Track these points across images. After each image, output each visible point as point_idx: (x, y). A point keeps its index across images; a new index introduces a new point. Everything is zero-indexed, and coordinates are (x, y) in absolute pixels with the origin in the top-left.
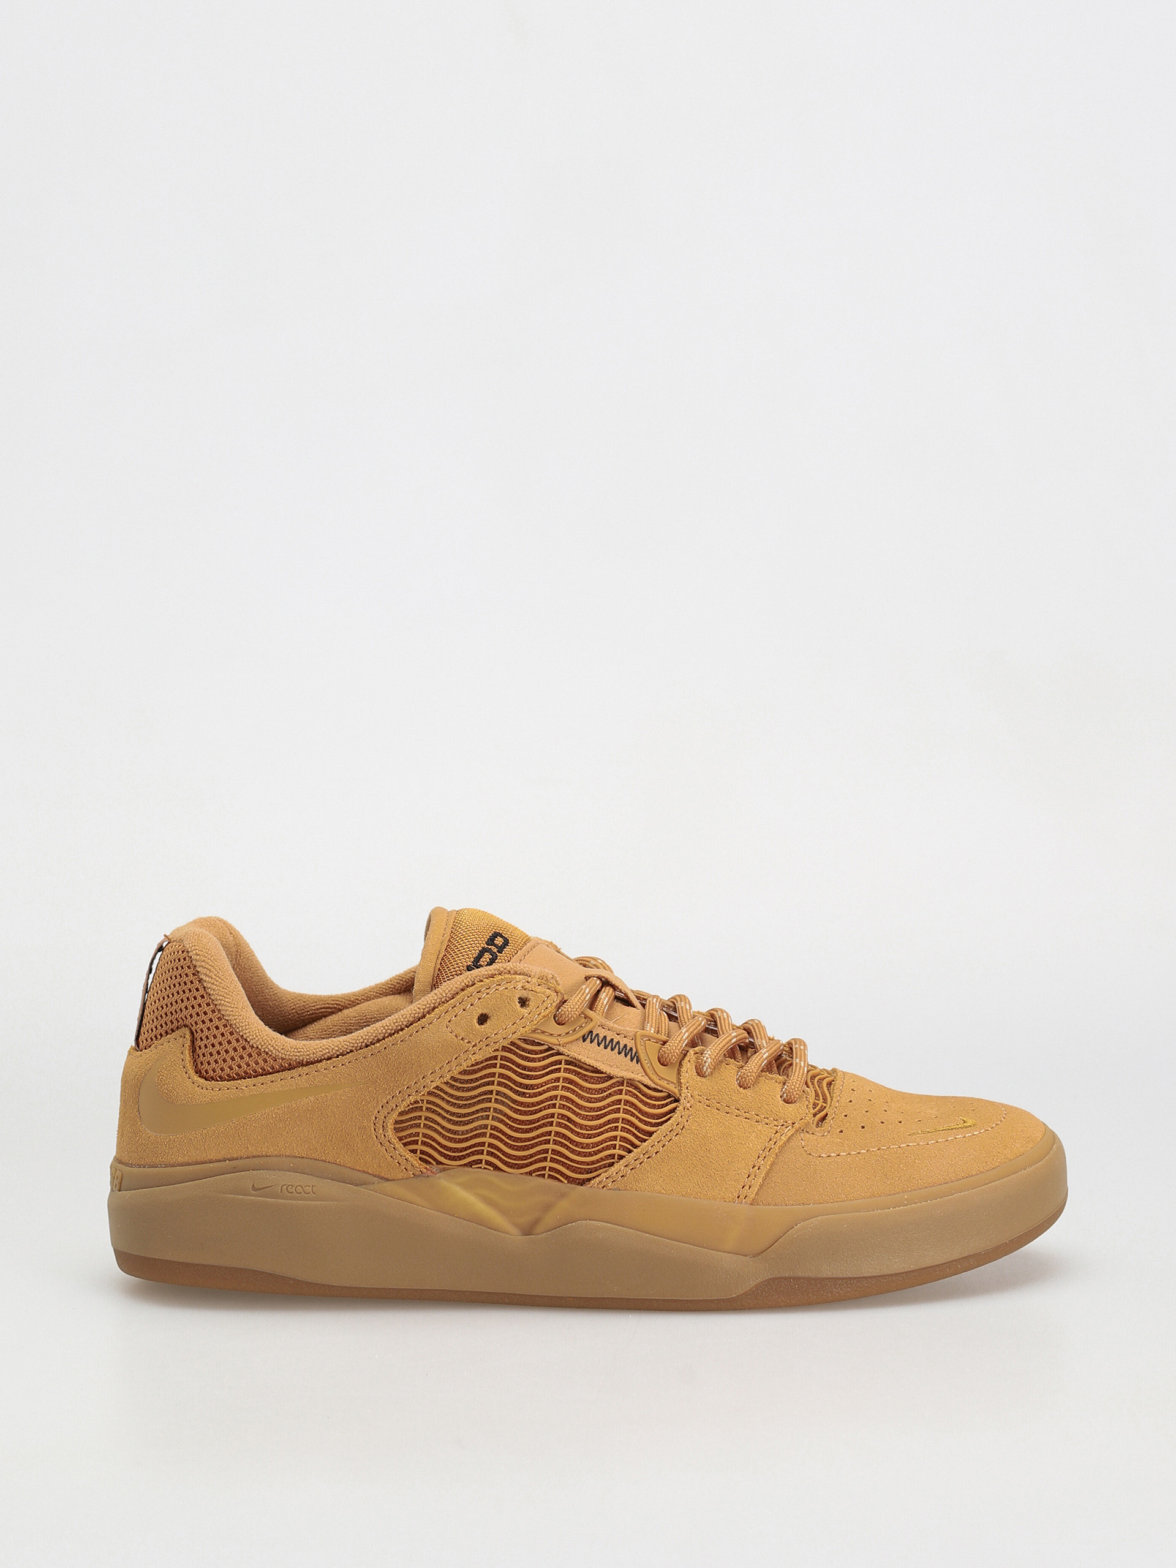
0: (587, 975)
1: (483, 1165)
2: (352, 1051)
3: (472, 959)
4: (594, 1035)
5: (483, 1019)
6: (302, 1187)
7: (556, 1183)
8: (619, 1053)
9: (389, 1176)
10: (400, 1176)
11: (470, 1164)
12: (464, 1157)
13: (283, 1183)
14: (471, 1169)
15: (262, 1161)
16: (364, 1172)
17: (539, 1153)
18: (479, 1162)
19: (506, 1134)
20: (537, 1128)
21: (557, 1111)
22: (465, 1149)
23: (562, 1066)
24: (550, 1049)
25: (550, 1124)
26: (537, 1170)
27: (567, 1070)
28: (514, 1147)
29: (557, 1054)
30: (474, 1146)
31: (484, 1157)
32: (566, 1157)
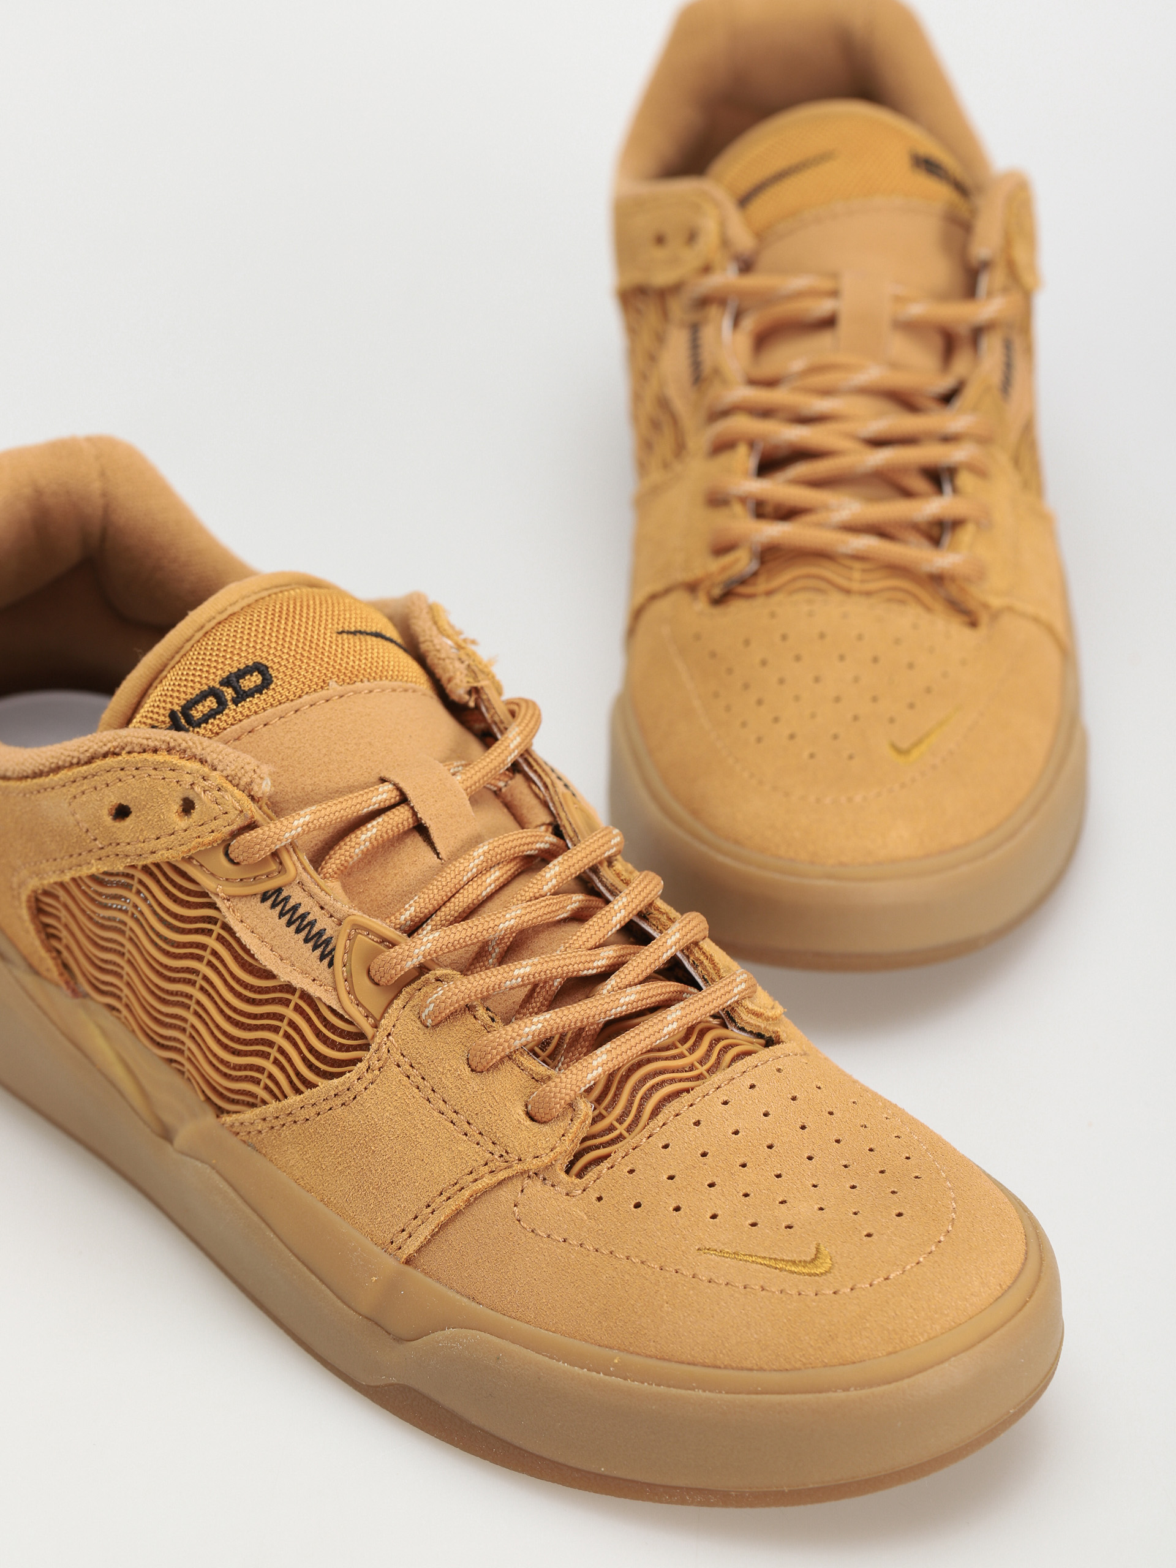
0: (382, 775)
1: (123, 1018)
3: (183, 702)
4: (281, 897)
5: (122, 812)
7: (193, 1093)
8: (306, 941)
11: (110, 1008)
12: (101, 993)
14: (110, 1014)
17: (173, 1039)
18: (118, 1010)
19: (138, 990)
20: (170, 1003)
21: (195, 993)
22: (103, 982)
23: (215, 929)
24: (206, 894)
25: (185, 1007)
26: (175, 1061)
27: (220, 938)
28: (147, 1013)
29: (213, 907)
30: (111, 984)
31: (123, 1009)
32: (200, 1065)
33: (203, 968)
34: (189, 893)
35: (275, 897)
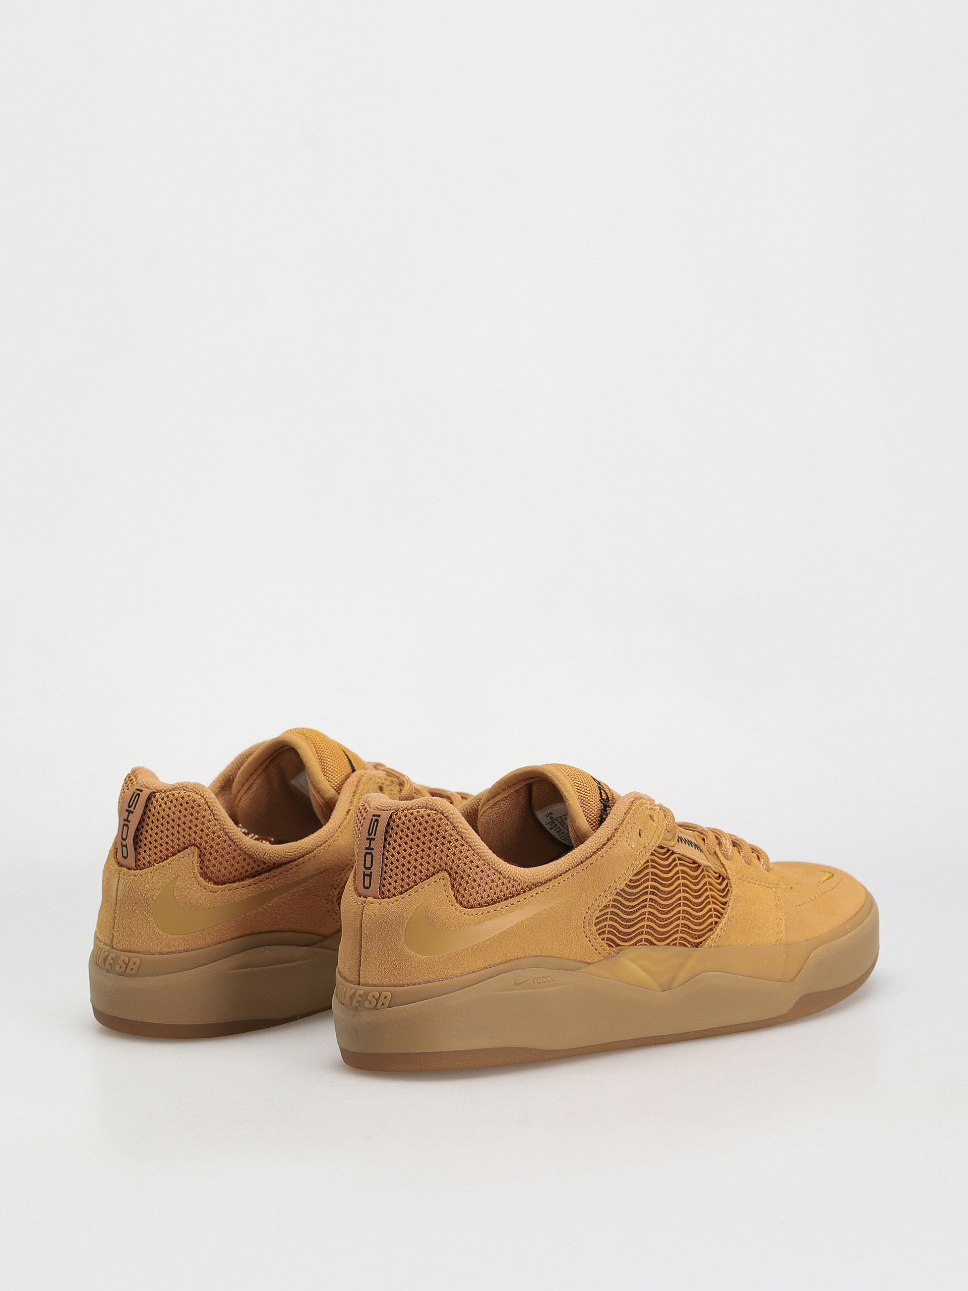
1: (643, 943)
5: (640, 833)
6: (545, 978)
7: (685, 948)
8: (695, 848)
9: (590, 961)
10: (597, 959)
11: (636, 944)
12: (631, 939)
13: (535, 977)
14: (637, 947)
15: (511, 964)
16: (575, 960)
17: (674, 928)
18: (641, 940)
19: (656, 916)
20: (672, 910)
21: (682, 895)
22: (633, 932)
23: (678, 862)
24: (668, 850)
25: (679, 905)
26: (673, 941)
27: (681, 864)
28: (661, 926)
29: (673, 853)
30: (638, 929)
31: (644, 936)
32: (689, 928)
33: (681, 881)
34: (665, 854)
35: (680, 839)
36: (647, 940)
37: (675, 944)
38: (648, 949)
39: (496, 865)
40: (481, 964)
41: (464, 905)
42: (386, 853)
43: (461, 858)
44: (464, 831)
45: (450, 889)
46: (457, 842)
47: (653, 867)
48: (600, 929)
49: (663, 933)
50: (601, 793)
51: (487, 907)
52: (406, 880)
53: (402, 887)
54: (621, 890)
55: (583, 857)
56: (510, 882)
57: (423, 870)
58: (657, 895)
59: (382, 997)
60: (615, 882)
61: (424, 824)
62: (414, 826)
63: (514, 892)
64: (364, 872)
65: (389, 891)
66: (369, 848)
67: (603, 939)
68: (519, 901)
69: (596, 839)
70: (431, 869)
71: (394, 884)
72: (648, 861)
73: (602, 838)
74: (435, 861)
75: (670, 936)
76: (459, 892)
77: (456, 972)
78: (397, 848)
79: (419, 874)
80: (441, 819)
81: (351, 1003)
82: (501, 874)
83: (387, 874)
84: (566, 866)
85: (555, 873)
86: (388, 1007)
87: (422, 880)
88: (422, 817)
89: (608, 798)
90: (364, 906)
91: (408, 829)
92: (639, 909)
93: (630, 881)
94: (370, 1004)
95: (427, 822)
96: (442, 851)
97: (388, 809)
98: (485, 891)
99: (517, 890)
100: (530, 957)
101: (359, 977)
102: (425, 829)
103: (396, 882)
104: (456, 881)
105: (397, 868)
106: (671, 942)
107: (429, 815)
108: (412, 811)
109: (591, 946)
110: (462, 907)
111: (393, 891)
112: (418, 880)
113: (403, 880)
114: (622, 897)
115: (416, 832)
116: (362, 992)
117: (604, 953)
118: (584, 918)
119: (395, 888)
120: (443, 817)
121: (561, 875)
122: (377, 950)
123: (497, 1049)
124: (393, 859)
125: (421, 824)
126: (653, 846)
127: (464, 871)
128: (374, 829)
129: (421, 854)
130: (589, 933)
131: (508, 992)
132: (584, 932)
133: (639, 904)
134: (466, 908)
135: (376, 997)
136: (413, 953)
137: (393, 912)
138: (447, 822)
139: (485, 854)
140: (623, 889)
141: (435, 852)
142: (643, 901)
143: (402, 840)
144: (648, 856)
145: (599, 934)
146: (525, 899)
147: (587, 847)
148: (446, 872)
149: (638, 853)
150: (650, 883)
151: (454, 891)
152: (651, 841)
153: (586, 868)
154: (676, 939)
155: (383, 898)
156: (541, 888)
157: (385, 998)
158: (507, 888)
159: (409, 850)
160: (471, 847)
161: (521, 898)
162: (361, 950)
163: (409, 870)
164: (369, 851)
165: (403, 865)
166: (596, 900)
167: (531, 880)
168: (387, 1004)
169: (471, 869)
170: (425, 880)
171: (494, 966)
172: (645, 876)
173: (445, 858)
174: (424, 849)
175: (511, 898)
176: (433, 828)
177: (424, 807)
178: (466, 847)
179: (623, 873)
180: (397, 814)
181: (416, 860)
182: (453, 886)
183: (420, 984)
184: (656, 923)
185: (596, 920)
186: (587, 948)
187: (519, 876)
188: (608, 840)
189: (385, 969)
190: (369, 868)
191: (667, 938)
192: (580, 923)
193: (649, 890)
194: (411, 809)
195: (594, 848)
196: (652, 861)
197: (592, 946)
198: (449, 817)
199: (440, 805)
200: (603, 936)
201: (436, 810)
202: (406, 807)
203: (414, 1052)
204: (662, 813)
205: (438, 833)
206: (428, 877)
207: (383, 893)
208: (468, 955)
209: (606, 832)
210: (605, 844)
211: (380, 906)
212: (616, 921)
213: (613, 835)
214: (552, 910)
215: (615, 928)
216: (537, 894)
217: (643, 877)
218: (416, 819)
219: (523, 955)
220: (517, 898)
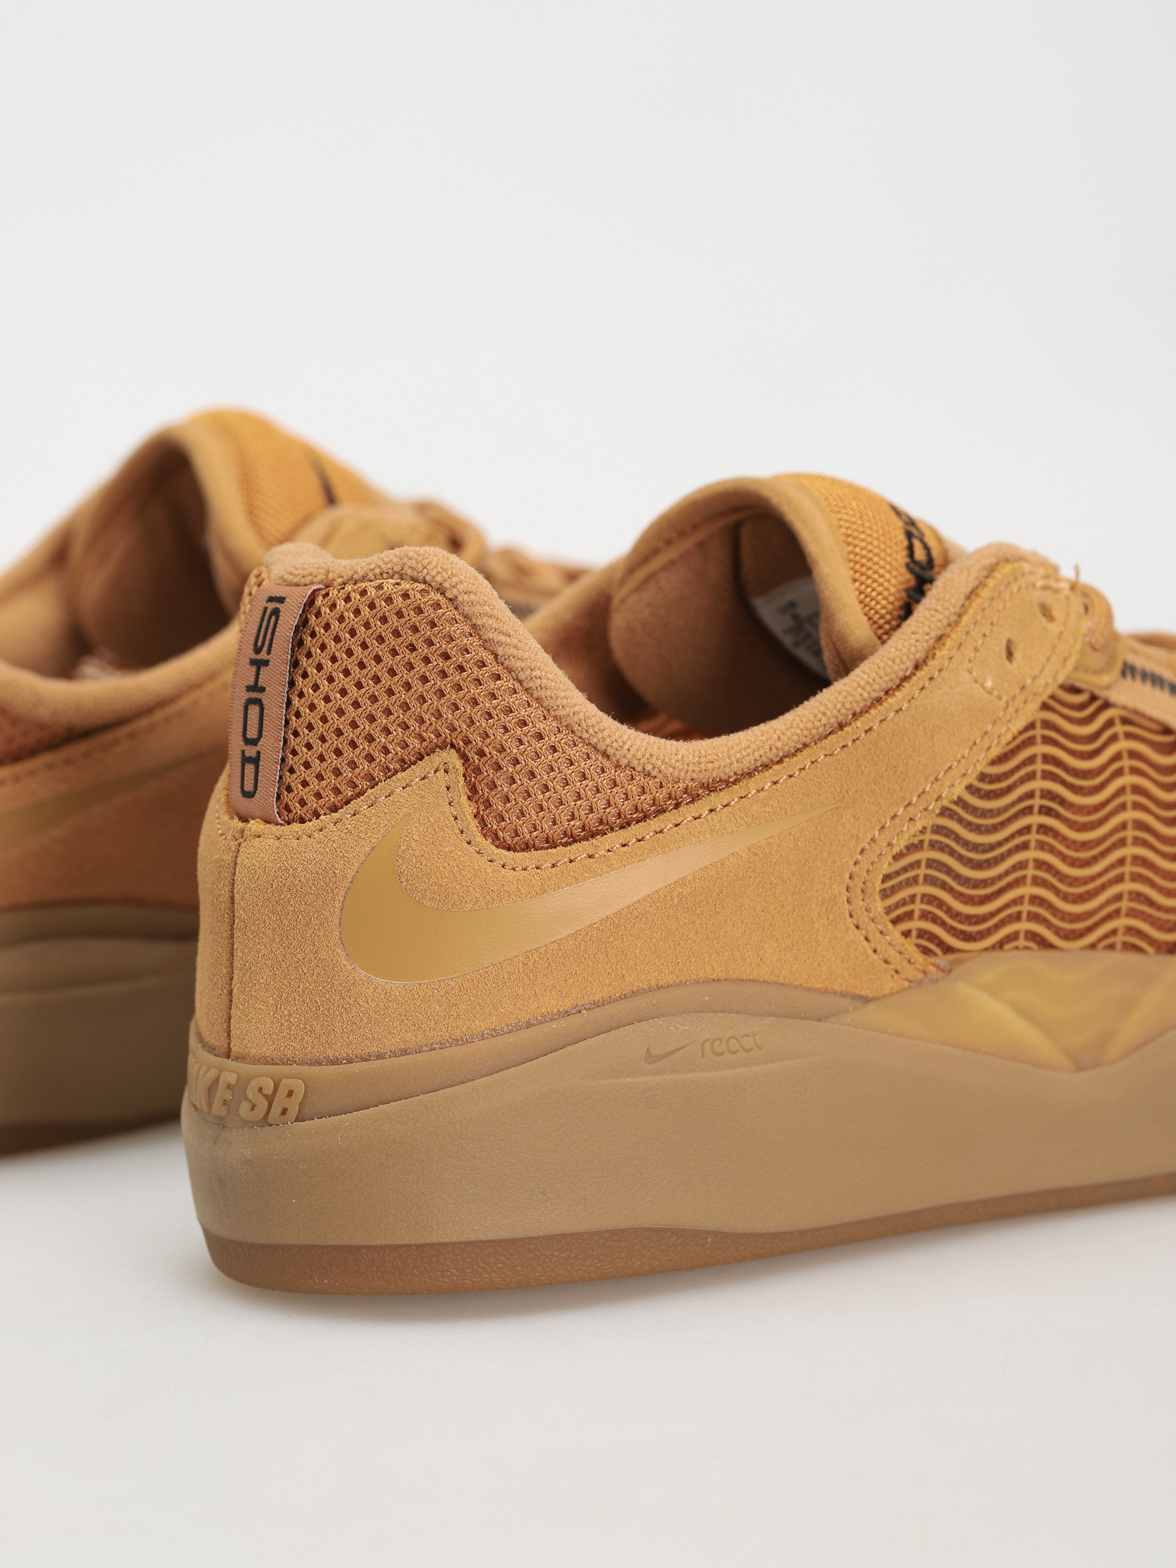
1: (1021, 942)
2: (805, 745)
4: (1130, 668)
5: (1010, 650)
6: (737, 1039)
9: (869, 993)
10: (889, 984)
11: (1000, 945)
12: (988, 932)
13: (706, 1037)
14: (1002, 953)
16: (825, 992)
17: (1108, 902)
18: (1014, 936)
19: (1057, 873)
20: (1103, 854)
21: (1130, 815)
22: (992, 915)
23: (1119, 728)
24: (1093, 698)
25: (1122, 843)
26: (1106, 936)
27: (1129, 736)
28: (1070, 898)
29: (1107, 705)
30: (1007, 906)
31: (1023, 926)
32: (1151, 903)
33: (1128, 779)
34: (1082, 707)
35: (1128, 670)
36: (1032, 936)
37: (1111, 947)
38: (1035, 961)
39: (591, 731)
40: (551, 1004)
41: (505, 841)
42: (296, 701)
43: (494, 713)
44: (503, 638)
45: (464, 799)
46: (480, 667)
47: (1047, 740)
48: (897, 905)
49: (1078, 918)
50: (911, 548)
51: (569, 848)
52: (348, 773)
53: (337, 791)
54: (956, 803)
55: (843, 711)
56: (632, 779)
57: (390, 747)
58: (1058, 816)
59: (282, 1092)
60: (936, 779)
61: (393, 620)
62: (367, 625)
63: (646, 807)
64: (243, 752)
65: (302, 803)
66: (255, 687)
67: (907, 934)
68: (661, 832)
69: (881, 665)
70: (414, 744)
71: (315, 785)
72: (1031, 726)
73: (898, 661)
74: (421, 721)
75: (1097, 925)
76: (491, 806)
77: (481, 1025)
78: (324, 685)
79: (380, 757)
80: (437, 606)
81: (210, 1105)
82: (608, 757)
83: (296, 758)
84: (795, 737)
85: (764, 753)
86: (296, 1121)
87: (389, 773)
88: (389, 600)
89: (930, 562)
90: (240, 844)
91: (353, 633)
92: (1010, 853)
93: (983, 777)
94: (253, 1109)
95: (400, 614)
96: (441, 694)
97: (308, 580)
98: (561, 803)
99: (654, 800)
100: (696, 982)
101: (229, 1035)
102: (397, 633)
103: (320, 777)
104: (480, 777)
105: (323, 739)
106: (1100, 940)
107: (406, 596)
108: (364, 585)
109: (870, 952)
110: (497, 847)
111: (312, 803)
112: (377, 773)
113: (337, 772)
114: (960, 820)
115: (372, 642)
116: (232, 1078)
117: (910, 972)
118: (851, 877)
119: (318, 796)
120: (443, 601)
121: (780, 761)
122: (269, 963)
123: (600, 1234)
124: (314, 718)
125: (384, 620)
126: (1047, 683)
127: (502, 750)
128: (269, 637)
129: (384, 701)
130: (864, 919)
131: (628, 1080)
132: (851, 916)
133: (1007, 840)
134: (509, 849)
135: (265, 1092)
136: (363, 973)
137: (310, 861)
138: (452, 613)
139: (559, 702)
140: (959, 798)
141: (422, 697)
142: (1021, 832)
143: (337, 664)
144: (1031, 711)
145: (895, 922)
146: (676, 825)
147: (855, 684)
148: (453, 750)
149: (1002, 703)
150: (1038, 784)
151: (476, 802)
152: (1042, 671)
153: (854, 741)
154: (1114, 932)
155: (289, 823)
156: (724, 796)
157: (290, 1094)
158: (626, 794)
159: (353, 692)
160: (520, 682)
161: (665, 822)
162: (232, 963)
163: (353, 745)
164: (254, 695)
165: (339, 733)
166: (883, 827)
167: (694, 776)
168: (293, 1112)
169: (521, 742)
170: (396, 772)
171: (588, 1010)
172: (1024, 764)
173: (448, 715)
174: (393, 687)
175: (638, 822)
176: (415, 629)
177: (395, 573)
178: (506, 683)
179: (959, 756)
180: (327, 594)
181: (372, 719)
182: (473, 789)
183: (380, 1056)
184: (1057, 892)
185: (883, 881)
186: (861, 958)
187: (659, 762)
188: (917, 667)
189: (290, 1015)
190: (254, 742)
191: (1089, 930)
192: (839, 890)
193: (1037, 802)
194: (364, 578)
195: (876, 687)
196: (1047, 724)
197: (875, 951)
198: (460, 598)
199: (436, 567)
200: (905, 926)
201: (425, 583)
202: (350, 573)
203: (365, 1243)
204: (1077, 602)
205: (430, 643)
206: (405, 765)
207: (288, 809)
208: (513, 978)
209: (911, 645)
210: (906, 679)
211: (277, 843)
212: (944, 886)
213: (930, 655)
214: (756, 854)
215: (941, 904)
216: (711, 811)
217: (1018, 768)
218: (372, 606)
219: (671, 979)
220: (654, 824)
